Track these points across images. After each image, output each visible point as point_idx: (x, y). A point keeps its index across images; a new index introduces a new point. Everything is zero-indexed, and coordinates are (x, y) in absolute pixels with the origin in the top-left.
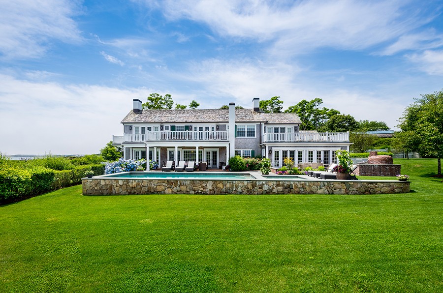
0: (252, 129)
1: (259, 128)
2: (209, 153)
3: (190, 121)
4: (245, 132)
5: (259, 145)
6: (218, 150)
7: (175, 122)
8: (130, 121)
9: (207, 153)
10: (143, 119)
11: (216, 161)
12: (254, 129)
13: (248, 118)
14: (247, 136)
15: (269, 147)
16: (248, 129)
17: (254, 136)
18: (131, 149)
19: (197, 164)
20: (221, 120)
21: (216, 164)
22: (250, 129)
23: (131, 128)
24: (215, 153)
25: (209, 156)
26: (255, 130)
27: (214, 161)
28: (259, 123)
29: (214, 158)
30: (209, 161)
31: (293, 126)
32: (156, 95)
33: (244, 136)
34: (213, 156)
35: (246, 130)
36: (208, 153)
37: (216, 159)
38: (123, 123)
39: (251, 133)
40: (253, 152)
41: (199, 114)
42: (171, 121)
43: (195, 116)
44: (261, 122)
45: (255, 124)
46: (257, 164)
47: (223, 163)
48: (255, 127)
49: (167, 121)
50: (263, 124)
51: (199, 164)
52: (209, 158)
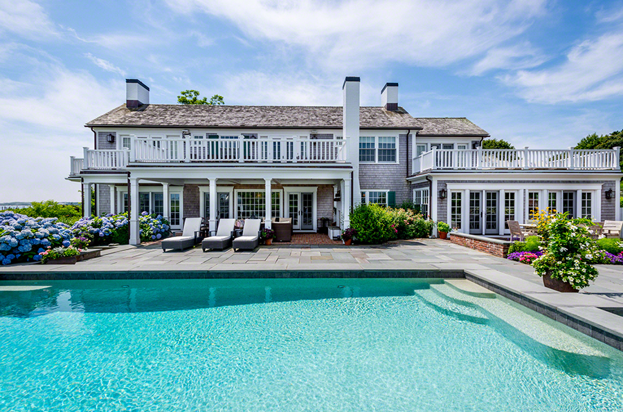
0: (389, 144)
1: (404, 142)
2: (296, 196)
3: (252, 124)
4: (373, 151)
5: (404, 179)
6: (314, 190)
7: (216, 127)
8: (110, 123)
9: (291, 196)
10: (143, 120)
11: (310, 216)
12: (394, 145)
13: (380, 122)
14: (380, 160)
15: (439, 182)
16: (380, 145)
17: (394, 159)
18: (112, 189)
19: (268, 226)
20: (322, 124)
21: (311, 222)
22: (385, 144)
23: (113, 141)
24: (307, 198)
25: (296, 203)
26: (397, 147)
27: (305, 216)
28: (405, 132)
29: (305, 209)
30: (296, 215)
31: (469, 141)
32: (192, 93)
33: (373, 159)
34: (305, 204)
35: (377, 147)
36: (293, 197)
37: (310, 210)
38: (92, 126)
39: (388, 154)
40: (392, 195)
41: (271, 113)
42: (209, 124)
43: (263, 116)
44: (409, 129)
45: (396, 134)
46: (411, 222)
47: (327, 219)
48: (396, 139)
49: (197, 123)
50: (413, 133)
51: (273, 224)
52: (296, 209)
